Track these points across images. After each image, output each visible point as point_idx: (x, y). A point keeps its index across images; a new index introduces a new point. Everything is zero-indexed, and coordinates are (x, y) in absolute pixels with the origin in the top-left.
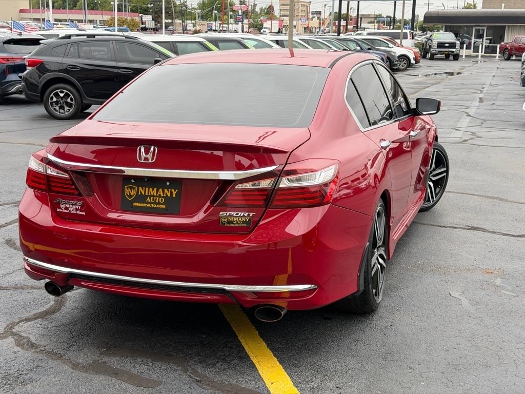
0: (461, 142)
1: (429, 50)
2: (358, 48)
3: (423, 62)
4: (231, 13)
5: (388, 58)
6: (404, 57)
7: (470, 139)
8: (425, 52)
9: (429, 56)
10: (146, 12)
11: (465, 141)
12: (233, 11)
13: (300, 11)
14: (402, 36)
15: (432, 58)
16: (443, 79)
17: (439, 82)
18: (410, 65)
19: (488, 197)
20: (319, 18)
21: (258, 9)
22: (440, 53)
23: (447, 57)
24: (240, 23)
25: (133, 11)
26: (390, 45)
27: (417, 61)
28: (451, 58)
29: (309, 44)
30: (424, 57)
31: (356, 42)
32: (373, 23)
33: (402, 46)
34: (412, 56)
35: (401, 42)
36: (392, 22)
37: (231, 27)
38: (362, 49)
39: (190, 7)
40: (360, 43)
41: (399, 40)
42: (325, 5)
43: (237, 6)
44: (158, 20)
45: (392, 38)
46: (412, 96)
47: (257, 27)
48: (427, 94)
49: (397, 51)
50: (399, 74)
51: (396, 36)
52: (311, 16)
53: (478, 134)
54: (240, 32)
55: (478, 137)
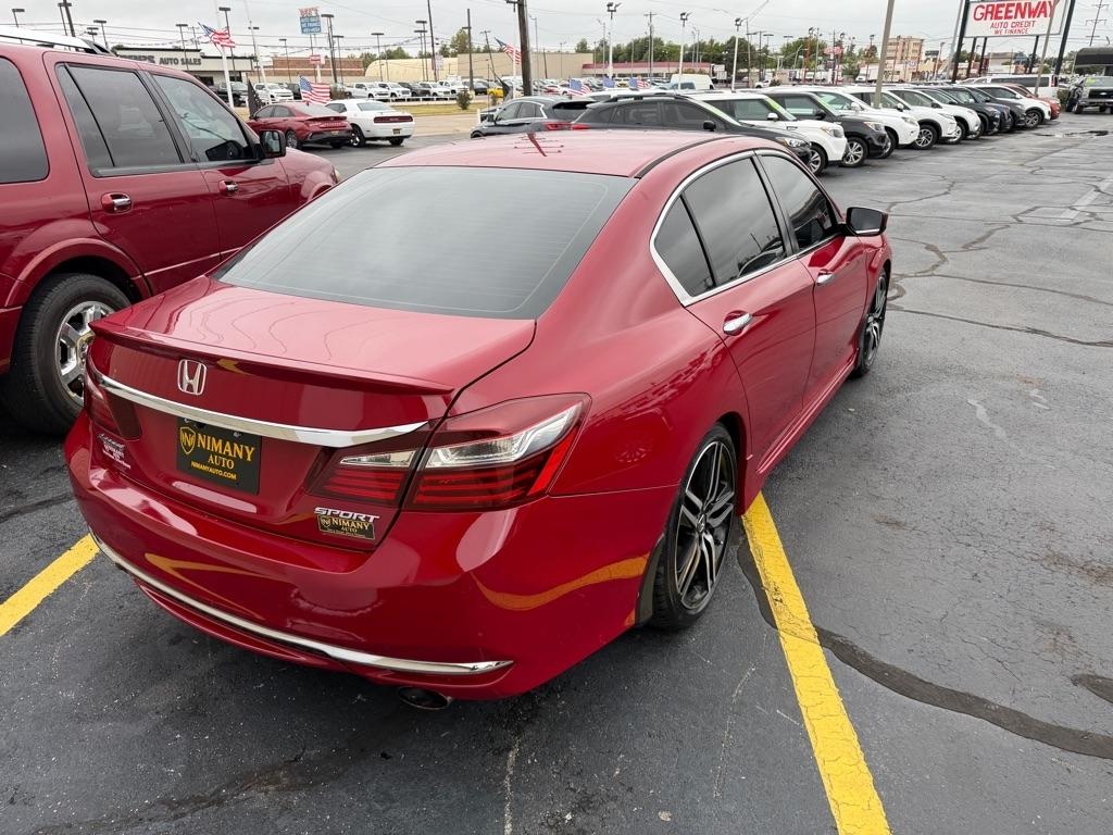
0: (1070, 226)
1: (1076, 100)
2: (972, 100)
3: (1063, 118)
4: (821, 58)
5: (1012, 113)
6: (1037, 111)
7: (1086, 221)
8: (1070, 103)
9: (1075, 108)
10: (719, 61)
11: (1078, 223)
12: (824, 55)
13: (910, 51)
14: (1038, 83)
15: (1080, 112)
16: (1084, 141)
17: (1077, 145)
18: (1042, 121)
19: (1073, 296)
20: (934, 60)
21: (856, 51)
22: (1091, 104)
23: (1102, 110)
24: (831, 70)
25: (704, 61)
26: (1018, 95)
27: (1053, 115)
28: (1108, 111)
29: (903, 98)
30: (1069, 110)
31: (969, 92)
32: (1010, 64)
33: (1037, 96)
34: (1046, 110)
35: (1036, 91)
36: (1031, 62)
37: (819, 75)
38: (976, 101)
39: (771, 52)
40: (975, 94)
41: (1034, 88)
42: (943, 43)
43: (830, 49)
44: (729, 70)
45: (1024, 86)
46: (1029, 164)
47: (852, 74)
48: (1052, 161)
49: (1026, 103)
50: (1026, 134)
51: (1032, 82)
52: (923, 57)
53: (1099, 216)
54: (830, 80)
55: (1098, 219)
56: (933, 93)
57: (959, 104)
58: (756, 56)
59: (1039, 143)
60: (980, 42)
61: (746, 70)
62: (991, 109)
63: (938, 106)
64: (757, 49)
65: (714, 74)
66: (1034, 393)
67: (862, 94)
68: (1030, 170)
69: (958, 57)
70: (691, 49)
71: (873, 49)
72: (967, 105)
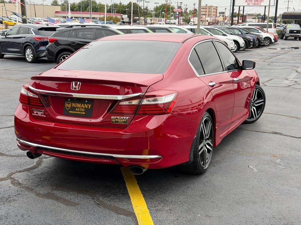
0: (287, 87)
1: (285, 34)
2: (240, 33)
3: (280, 41)
4: (172, 13)
5: (258, 39)
6: (268, 38)
7: (293, 85)
8: (282, 35)
9: (284, 38)
10: (124, 13)
11: (290, 86)
12: (174, 12)
13: (212, 12)
14: (268, 26)
15: (286, 39)
16: (289, 51)
17: (286, 53)
18: (271, 43)
19: (291, 117)
20: (223, 16)
21: (188, 11)
22: (291, 36)
23: (295, 39)
24: (177, 19)
25: (117, 12)
26: (260, 31)
27: (276, 40)
28: (298, 39)
29: (210, 31)
30: (282, 38)
31: (239, 29)
32: (255, 18)
33: (268, 32)
34: (272, 38)
35: (267, 30)
36: (264, 18)
37: (172, 21)
38: (242, 33)
39: (149, 10)
40: (241, 30)
41: (266, 29)
42: (226, 8)
43: (176, 9)
44: (129, 17)
45: (262, 27)
46: (267, 61)
47: (187, 21)
48: (277, 60)
49: (264, 35)
50: (264, 48)
51: (265, 26)
52: (218, 15)
53: (298, 82)
54: (177, 24)
55: (298, 84)
56: (223, 30)
57: (235, 34)
58: (142, 12)
59: (271, 52)
60: (242, 8)
61: (138, 18)
62: (248, 37)
63: (225, 35)
64: (143, 8)
65: (123, 19)
66: (278, 161)
67: (191, 29)
68: (268, 63)
69: (233, 15)
70: (111, 6)
71: (195, 10)
72: (238, 35)
